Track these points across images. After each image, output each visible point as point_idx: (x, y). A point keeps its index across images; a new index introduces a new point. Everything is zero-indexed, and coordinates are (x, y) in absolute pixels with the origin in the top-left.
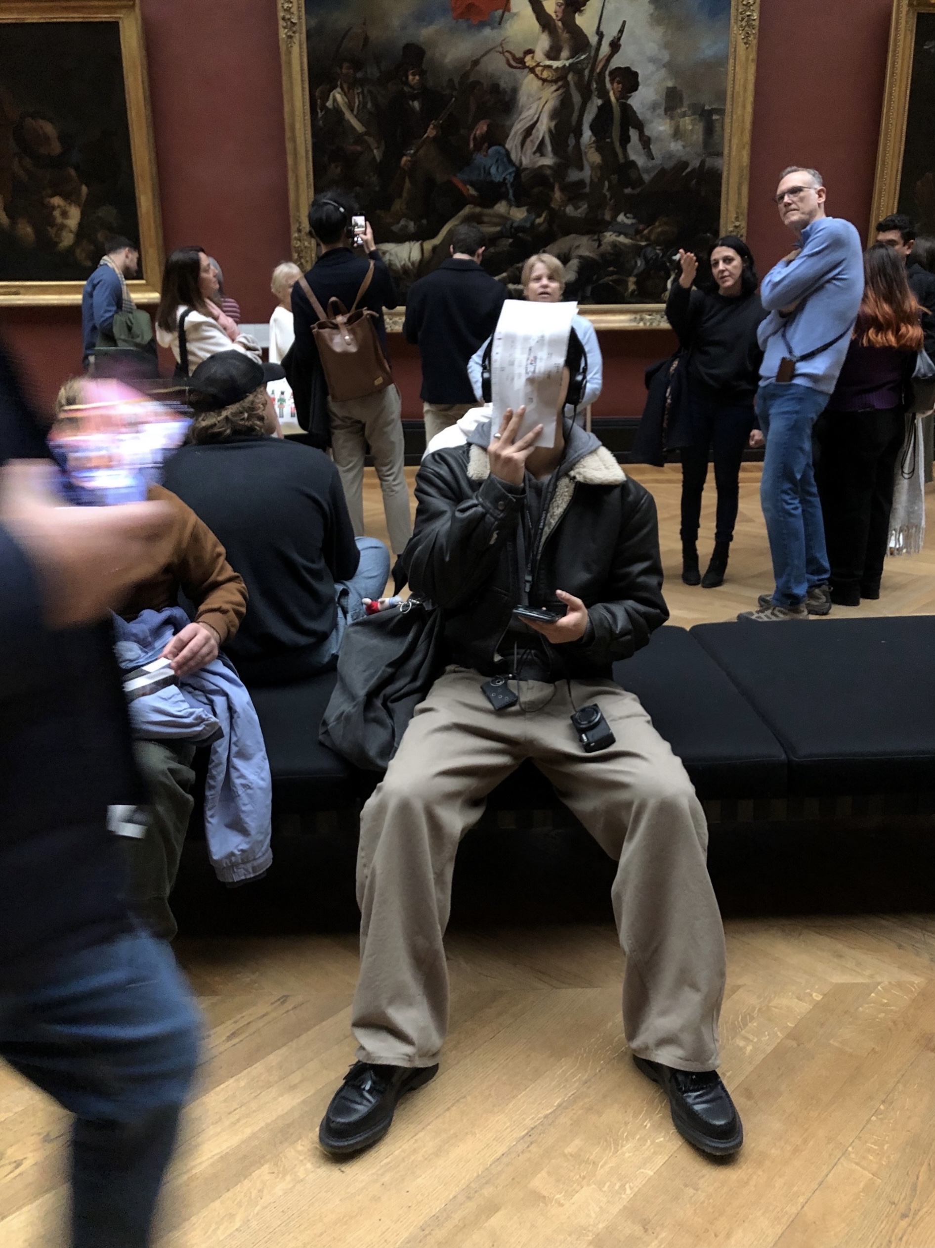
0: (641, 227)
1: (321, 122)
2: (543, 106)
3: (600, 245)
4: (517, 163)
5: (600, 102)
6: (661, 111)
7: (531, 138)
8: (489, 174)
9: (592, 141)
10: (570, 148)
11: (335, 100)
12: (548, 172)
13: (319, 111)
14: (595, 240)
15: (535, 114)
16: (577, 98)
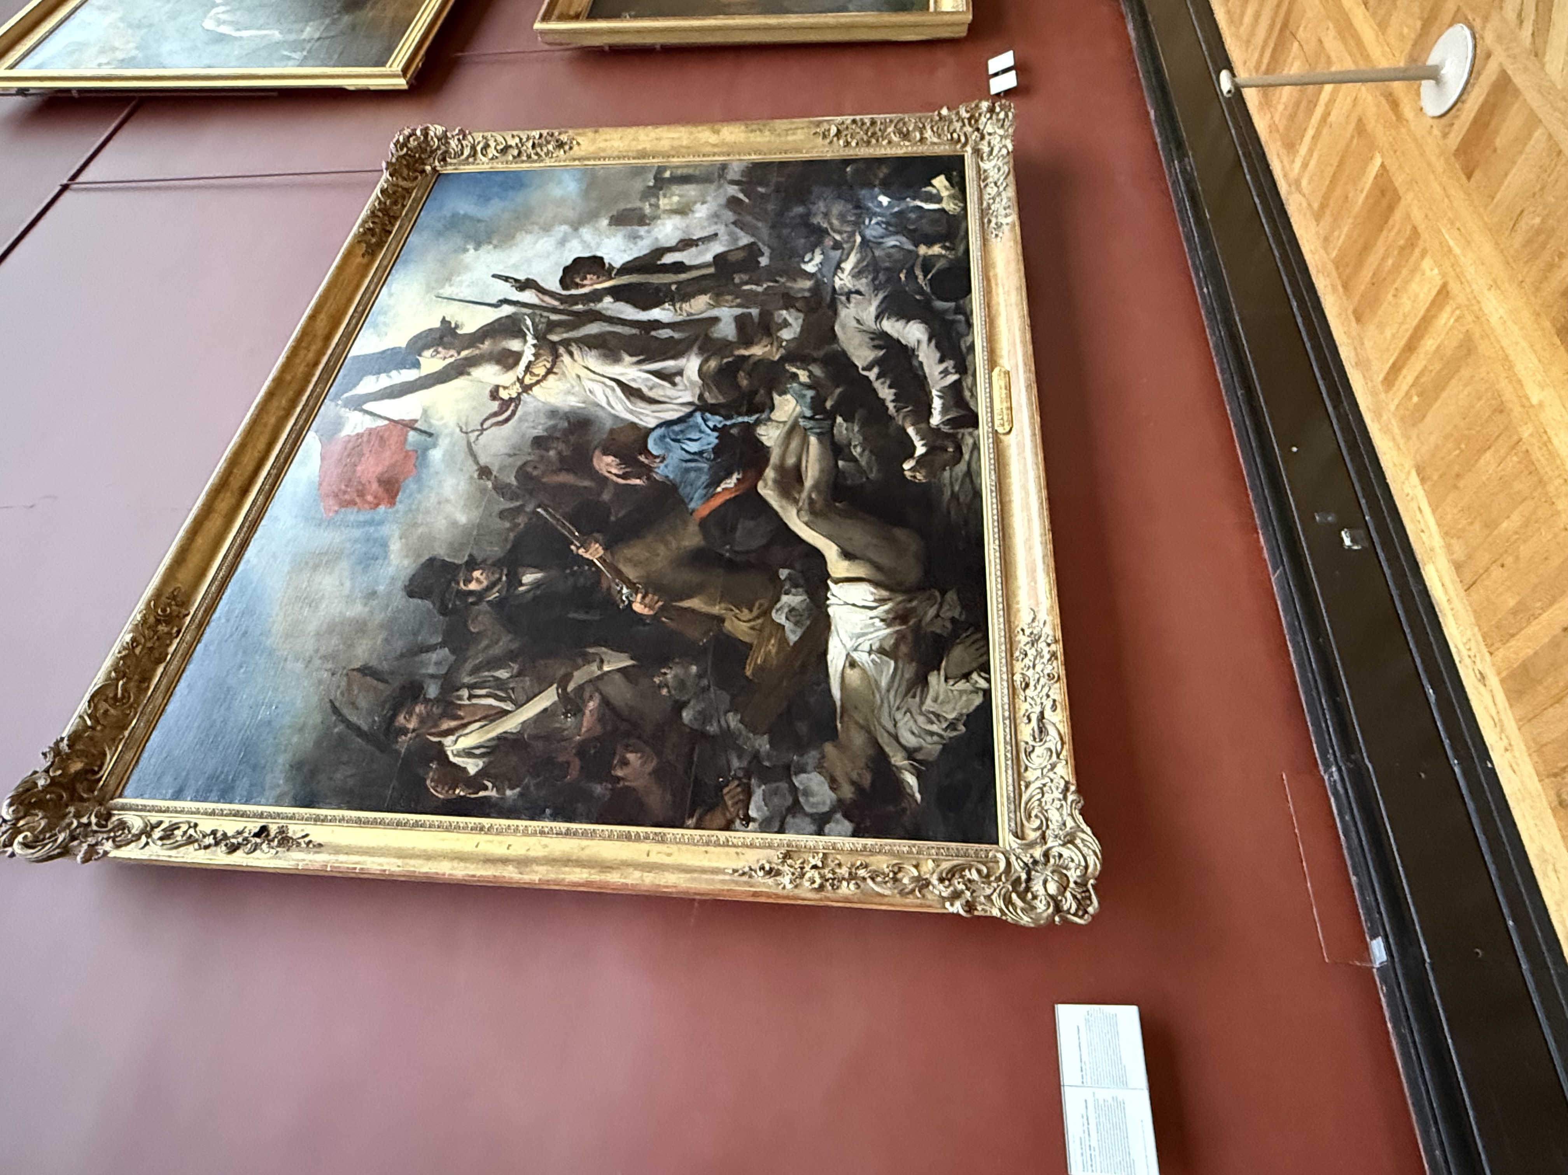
0: (829, 242)
1: (509, 793)
2: (594, 372)
3: (858, 292)
4: (688, 410)
5: (608, 300)
6: (642, 230)
7: (645, 390)
8: (701, 453)
9: (671, 308)
10: (677, 335)
11: (468, 753)
12: (713, 364)
13: (482, 794)
14: (848, 299)
15: (603, 383)
16: (593, 328)
